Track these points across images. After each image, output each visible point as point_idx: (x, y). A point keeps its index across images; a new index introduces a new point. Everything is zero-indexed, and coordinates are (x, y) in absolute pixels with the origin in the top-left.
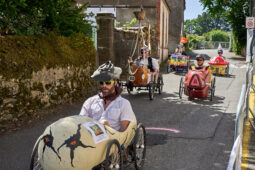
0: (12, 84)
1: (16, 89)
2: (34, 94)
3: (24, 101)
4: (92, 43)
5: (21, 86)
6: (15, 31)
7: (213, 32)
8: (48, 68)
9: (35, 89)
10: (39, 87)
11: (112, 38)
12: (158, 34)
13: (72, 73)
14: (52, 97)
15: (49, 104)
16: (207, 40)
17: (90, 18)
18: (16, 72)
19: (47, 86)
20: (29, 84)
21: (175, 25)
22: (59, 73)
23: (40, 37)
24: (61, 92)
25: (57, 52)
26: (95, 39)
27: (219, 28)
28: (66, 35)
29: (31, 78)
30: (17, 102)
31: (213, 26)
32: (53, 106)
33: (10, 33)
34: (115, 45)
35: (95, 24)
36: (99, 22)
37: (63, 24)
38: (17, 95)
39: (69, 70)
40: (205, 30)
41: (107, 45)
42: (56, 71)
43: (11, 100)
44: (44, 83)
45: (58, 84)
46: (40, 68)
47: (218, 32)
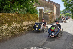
0: (18, 25)
1: (19, 26)
2: (24, 28)
3: (21, 29)
4: (38, 16)
5: (21, 26)
6: (20, 12)
7: (67, 14)
8: (27, 21)
9: (24, 26)
10: (25, 26)
11: (43, 14)
12: (54, 14)
13: (33, 23)
14: (28, 28)
15: (27, 30)
16: (65, 15)
17: (37, 10)
18: (19, 22)
19: (27, 26)
20: (22, 25)
21: (58, 12)
22: (30, 23)
23: (25, 14)
24: (30, 27)
25: (29, 18)
26: (38, 15)
27: (68, 13)
28: (32, 14)
29: (23, 24)
30: (19, 30)
31: (67, 12)
33: (18, 13)
34: (43, 16)
35: (39, 11)
36: (40, 11)
37: (31, 11)
38: (20, 28)
39: (32, 22)
40: (65, 13)
41: (41, 16)
42: (29, 22)
43: (18, 29)
45: (29, 25)
46: (25, 21)
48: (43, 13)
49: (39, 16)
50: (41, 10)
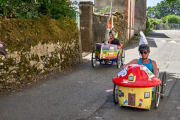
0: (15, 56)
1: (19, 60)
2: (32, 63)
3: (25, 68)
4: (75, 24)
5: (22, 57)
7: (169, 17)
8: (43, 43)
9: (33, 59)
10: (36, 58)
11: (91, 20)
12: (126, 17)
13: (60, 47)
14: (46, 66)
15: (43, 71)
16: (164, 22)
17: (74, 5)
18: (19, 46)
19: (42, 57)
20: (28, 56)
21: (140, 11)
22: (51, 47)
23: (36, 19)
24: (52, 62)
25: (50, 31)
26: (78, 21)
27: (173, 13)
28: (56, 18)
29: (29, 51)
30: (19, 70)
31: (169, 12)
32: (47, 72)
33: (14, 17)
34: (94, 25)
35: (78, 10)
36: (82, 8)
37: (54, 10)
38: (19, 64)
40: (163, 15)
41: (88, 26)
42: (48, 45)
43: (14, 67)
44: (40, 55)
45: (50, 56)
46: (36, 43)
47: (173, 16)
48: (94, 15)
49: (79, 26)
50: (86, 5)
